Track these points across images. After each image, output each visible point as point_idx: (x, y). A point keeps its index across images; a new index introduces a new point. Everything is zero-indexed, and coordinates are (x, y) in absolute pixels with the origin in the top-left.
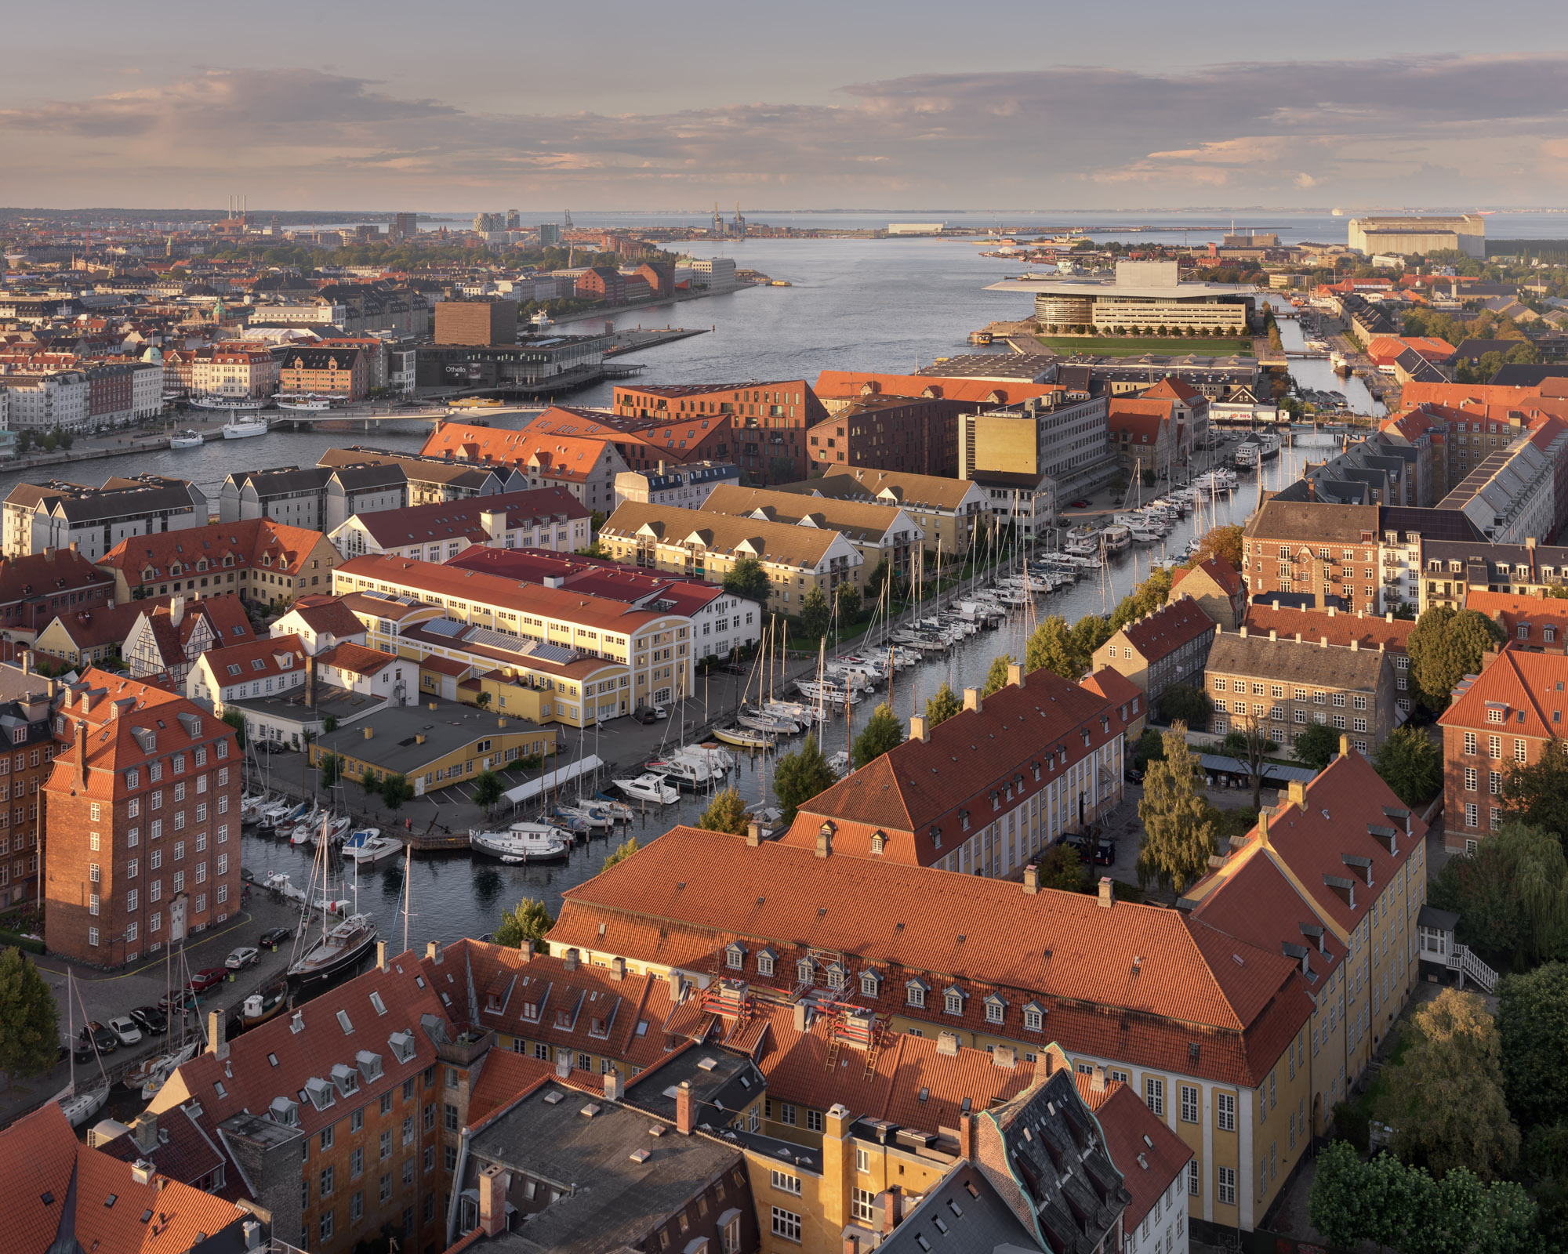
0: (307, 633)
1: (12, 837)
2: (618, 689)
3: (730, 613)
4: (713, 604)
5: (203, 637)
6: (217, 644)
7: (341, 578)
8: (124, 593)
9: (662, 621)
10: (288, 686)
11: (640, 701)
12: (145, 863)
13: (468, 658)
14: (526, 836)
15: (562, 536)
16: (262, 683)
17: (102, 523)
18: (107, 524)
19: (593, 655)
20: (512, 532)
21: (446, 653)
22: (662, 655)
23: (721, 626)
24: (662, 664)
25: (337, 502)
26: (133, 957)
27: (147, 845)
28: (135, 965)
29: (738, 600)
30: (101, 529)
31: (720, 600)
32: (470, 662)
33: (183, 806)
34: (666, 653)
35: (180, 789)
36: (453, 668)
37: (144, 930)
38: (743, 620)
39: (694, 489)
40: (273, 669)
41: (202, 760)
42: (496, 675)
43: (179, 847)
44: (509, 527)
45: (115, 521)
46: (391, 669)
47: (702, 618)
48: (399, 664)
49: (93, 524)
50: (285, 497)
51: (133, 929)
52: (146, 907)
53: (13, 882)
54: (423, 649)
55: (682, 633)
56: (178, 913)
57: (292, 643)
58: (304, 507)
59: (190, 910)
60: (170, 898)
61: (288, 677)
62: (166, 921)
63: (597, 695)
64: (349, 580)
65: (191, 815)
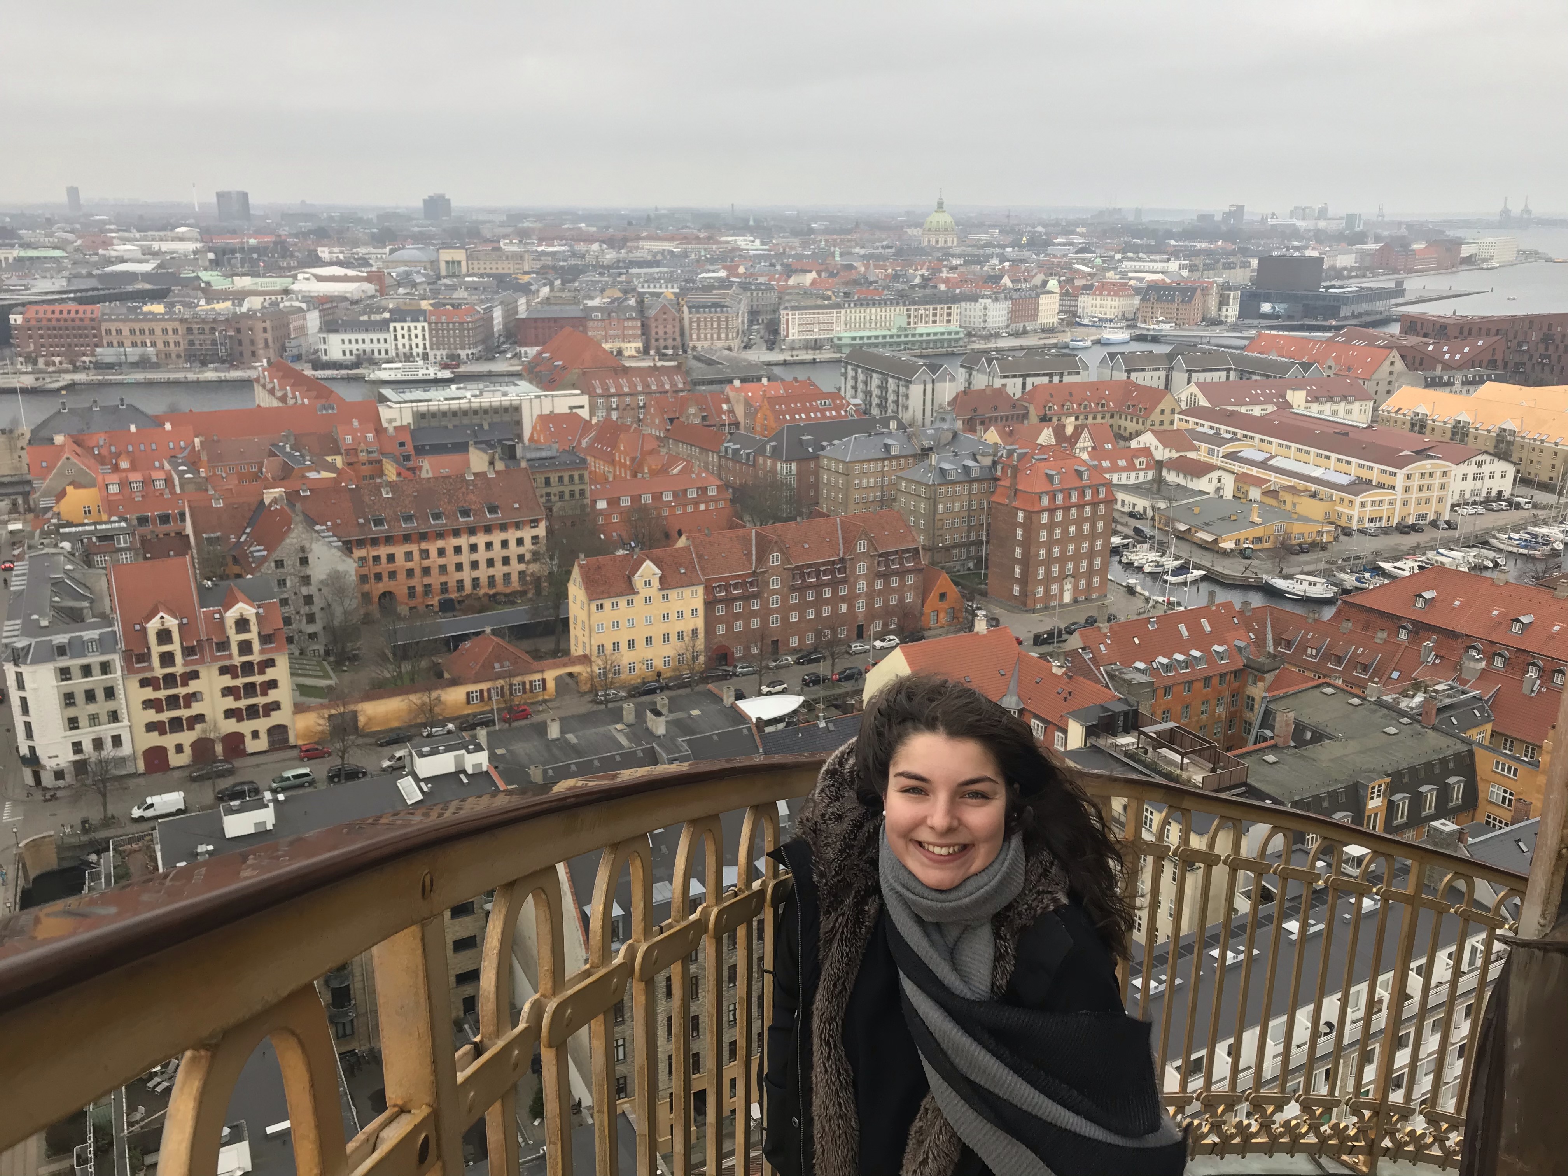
0: (1156, 448)
1: (969, 532)
2: (1386, 507)
3: (1486, 469)
4: (1474, 460)
5: (1086, 444)
6: (1093, 448)
7: (1181, 420)
8: (1033, 417)
9: (1427, 465)
10: (1141, 479)
11: (1403, 518)
12: (1049, 552)
13: (1272, 477)
14: (1306, 584)
15: (1348, 412)
16: (1124, 475)
17: (1021, 376)
18: (1024, 377)
19: (1369, 482)
20: (1308, 405)
21: (1255, 471)
22: (1425, 488)
23: (1478, 477)
24: (1424, 494)
25: (1179, 377)
26: (1039, 606)
27: (1050, 543)
28: (1040, 610)
29: (1496, 460)
30: (1019, 381)
31: (1480, 458)
32: (1272, 478)
33: (1074, 522)
34: (1429, 488)
35: (1074, 511)
36: (1258, 482)
37: (1047, 591)
38: (1498, 475)
39: (1465, 389)
40: (1131, 467)
41: (1088, 497)
42: (1291, 489)
43: (1071, 547)
44: (1307, 401)
45: (1028, 375)
46: (1215, 475)
47: (1463, 468)
48: (1220, 473)
49: (1015, 376)
50: (1143, 370)
51: (1040, 591)
52: (1048, 580)
53: (969, 558)
54: (1237, 467)
55: (1445, 474)
56: (1068, 586)
57: (1146, 451)
58: (1155, 378)
59: (1076, 588)
60: (1063, 577)
61: (1141, 474)
62: (1061, 590)
63: (1369, 508)
64: (1187, 421)
65: (1079, 529)
